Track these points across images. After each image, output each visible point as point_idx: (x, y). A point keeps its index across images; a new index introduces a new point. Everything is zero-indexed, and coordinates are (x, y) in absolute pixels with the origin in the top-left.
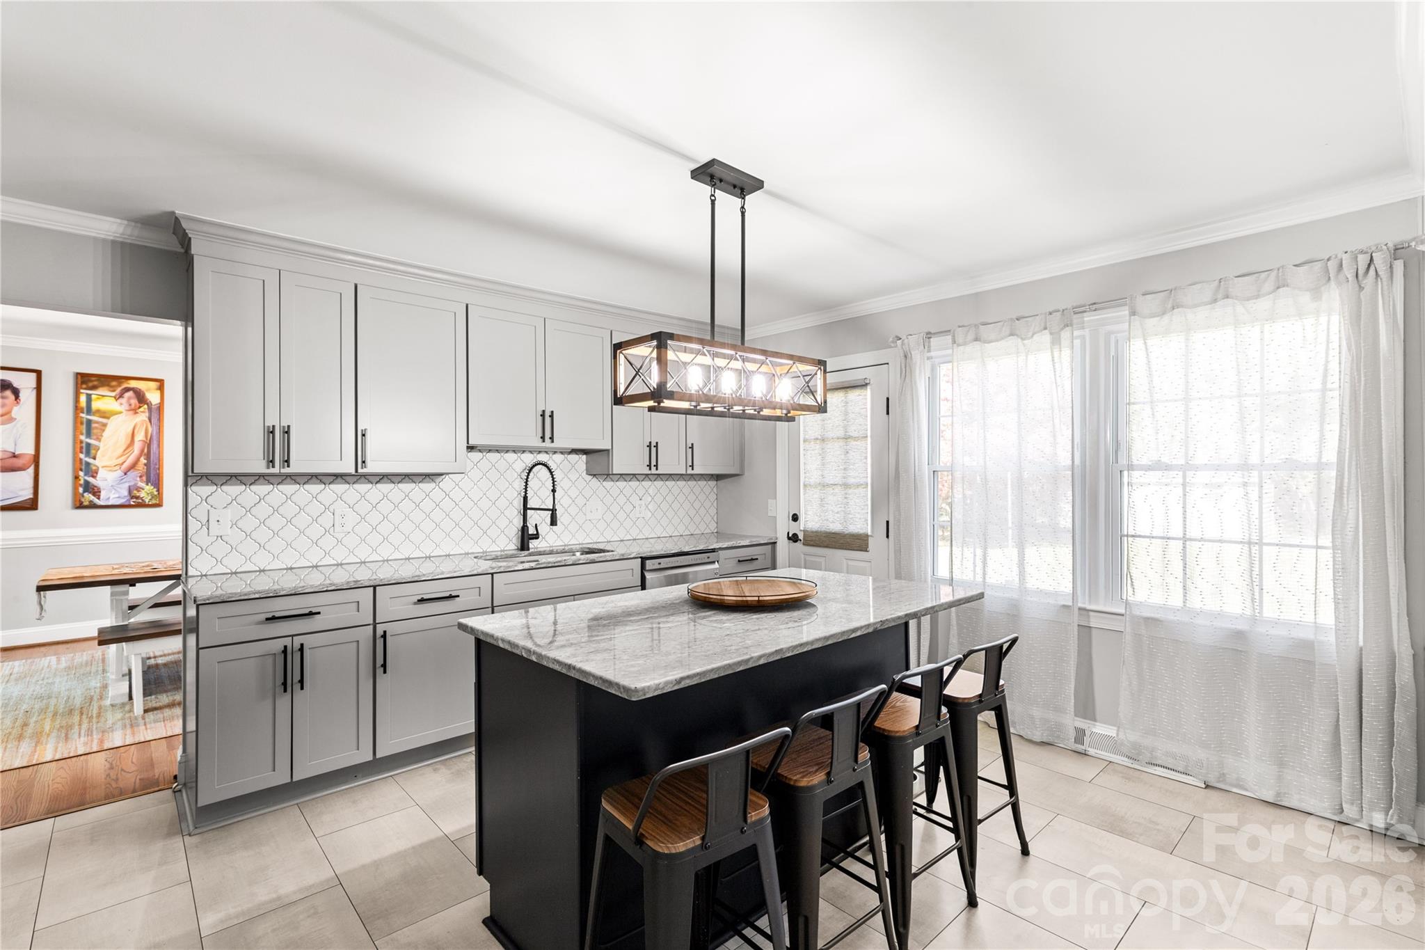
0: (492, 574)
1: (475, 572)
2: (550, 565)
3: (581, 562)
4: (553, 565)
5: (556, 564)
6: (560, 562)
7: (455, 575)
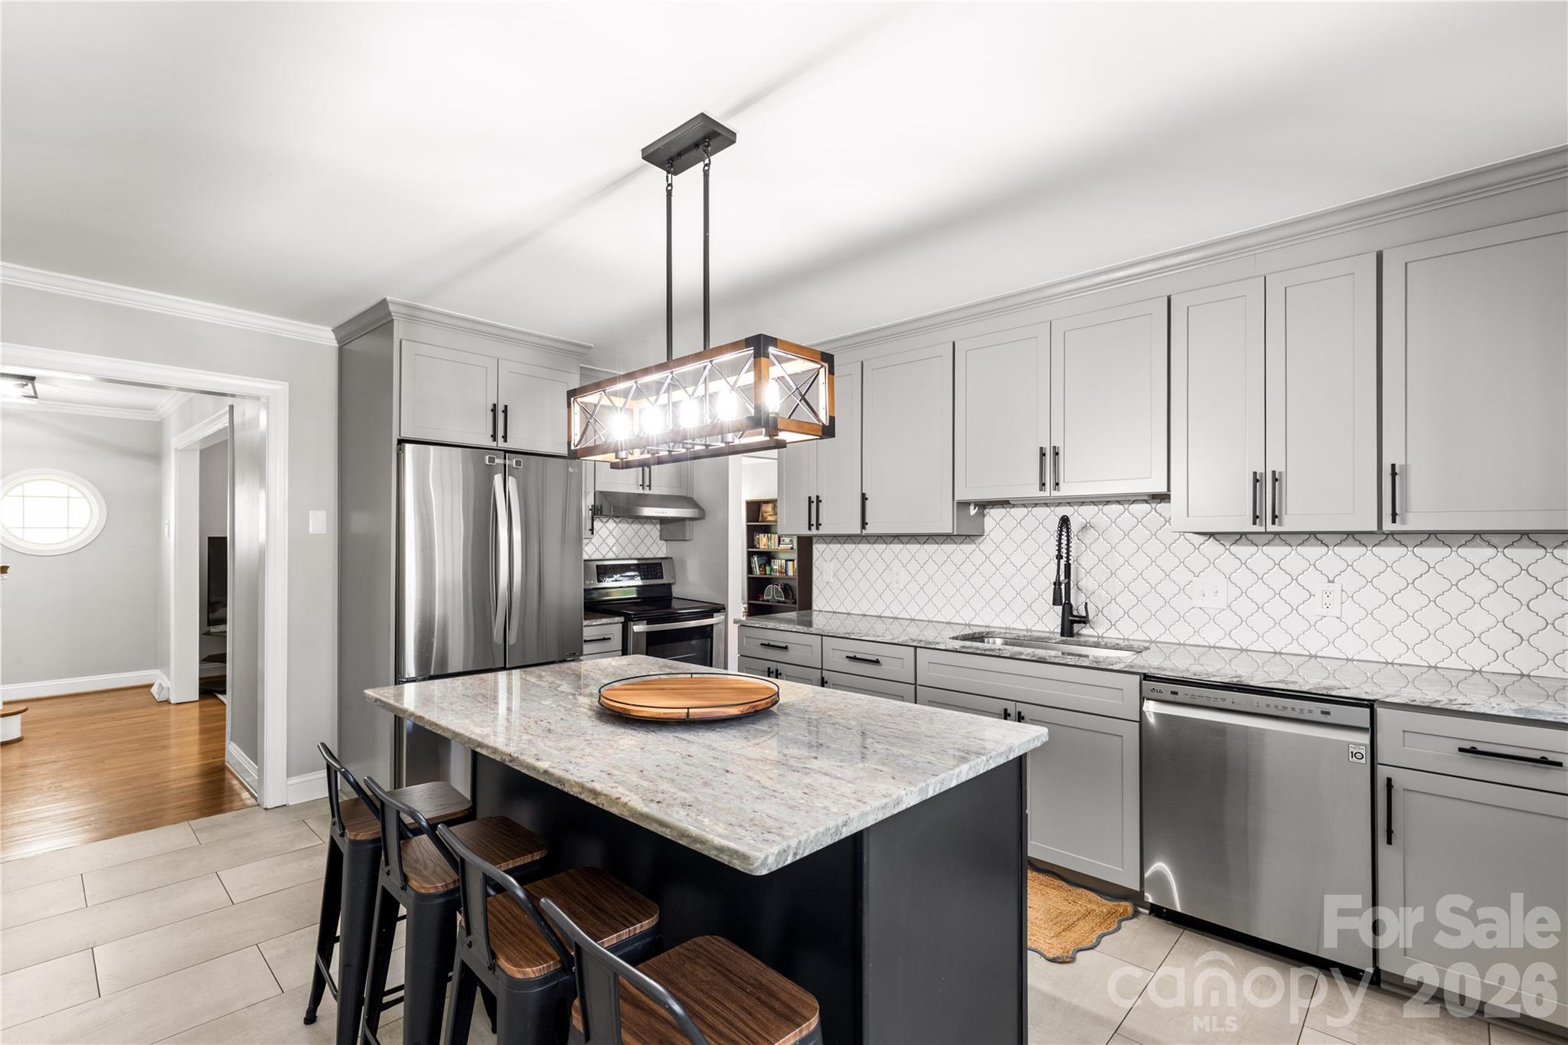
0: (916, 647)
1: (896, 641)
2: (979, 652)
3: (1023, 657)
4: (983, 652)
5: (987, 653)
6: (992, 650)
7: (878, 639)
